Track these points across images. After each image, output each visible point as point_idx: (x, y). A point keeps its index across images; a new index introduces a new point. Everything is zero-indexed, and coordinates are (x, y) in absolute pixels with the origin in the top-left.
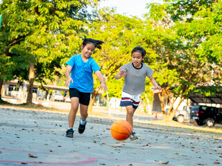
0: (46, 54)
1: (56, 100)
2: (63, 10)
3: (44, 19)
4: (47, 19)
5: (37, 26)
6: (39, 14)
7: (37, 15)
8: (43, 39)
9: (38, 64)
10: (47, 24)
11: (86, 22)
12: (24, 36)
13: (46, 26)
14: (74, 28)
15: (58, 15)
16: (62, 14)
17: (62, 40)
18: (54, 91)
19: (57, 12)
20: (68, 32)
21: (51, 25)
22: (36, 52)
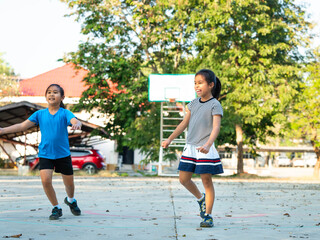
0: (253, 113)
1: (281, 166)
2: (268, 57)
3: (246, 70)
4: (250, 70)
5: (239, 80)
6: (239, 65)
7: (237, 67)
8: (248, 94)
9: (245, 125)
10: (251, 76)
11: (299, 67)
12: (225, 94)
13: (249, 78)
14: (283, 76)
15: (262, 64)
16: (267, 62)
17: (271, 93)
18: (277, 153)
19: (261, 60)
20: (277, 82)
21: (256, 77)
22: (241, 111)
